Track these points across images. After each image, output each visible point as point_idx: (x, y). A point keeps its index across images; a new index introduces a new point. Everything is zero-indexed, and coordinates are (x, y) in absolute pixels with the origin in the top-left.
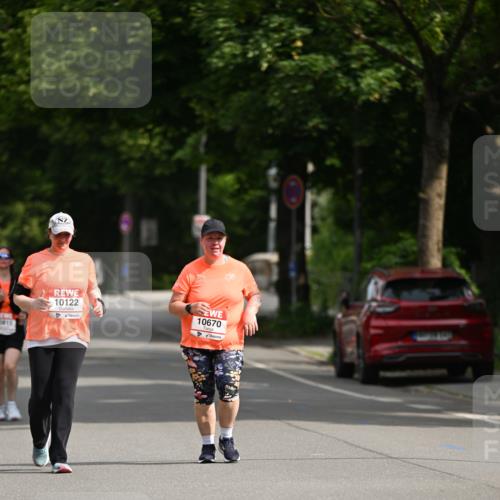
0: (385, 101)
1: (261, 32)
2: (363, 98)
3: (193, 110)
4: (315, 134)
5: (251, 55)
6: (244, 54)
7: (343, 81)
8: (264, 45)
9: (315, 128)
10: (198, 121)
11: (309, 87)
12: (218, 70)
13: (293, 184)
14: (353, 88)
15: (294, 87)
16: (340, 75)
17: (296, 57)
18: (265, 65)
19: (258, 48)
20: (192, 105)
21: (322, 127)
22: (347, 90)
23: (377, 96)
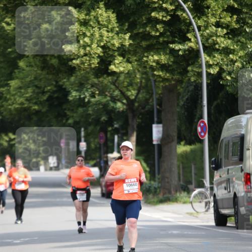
0: (125, 110)
1: (85, 89)
2: (118, 110)
3: (66, 113)
4: (104, 122)
5: (82, 96)
6: (80, 96)
7: (112, 104)
8: (86, 94)
9: (104, 120)
10: (68, 117)
11: (101, 107)
12: (71, 101)
13: (101, 135)
14: (115, 107)
15: (96, 107)
16: (110, 102)
17: (97, 97)
18: (86, 100)
19: (84, 94)
20: (66, 111)
21: (106, 119)
22: (113, 107)
23: (121, 109)
